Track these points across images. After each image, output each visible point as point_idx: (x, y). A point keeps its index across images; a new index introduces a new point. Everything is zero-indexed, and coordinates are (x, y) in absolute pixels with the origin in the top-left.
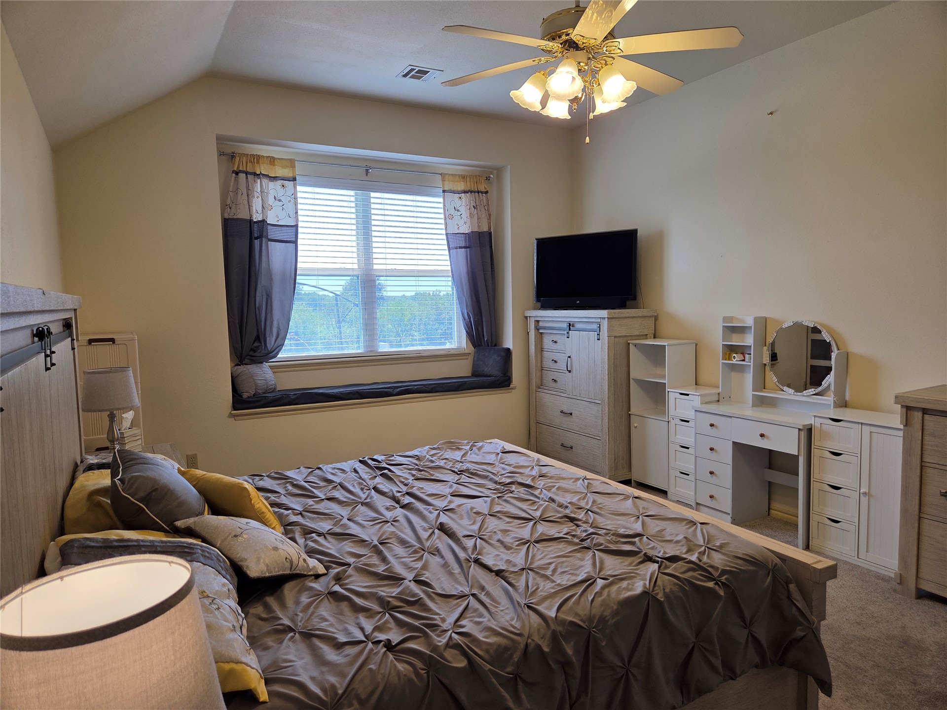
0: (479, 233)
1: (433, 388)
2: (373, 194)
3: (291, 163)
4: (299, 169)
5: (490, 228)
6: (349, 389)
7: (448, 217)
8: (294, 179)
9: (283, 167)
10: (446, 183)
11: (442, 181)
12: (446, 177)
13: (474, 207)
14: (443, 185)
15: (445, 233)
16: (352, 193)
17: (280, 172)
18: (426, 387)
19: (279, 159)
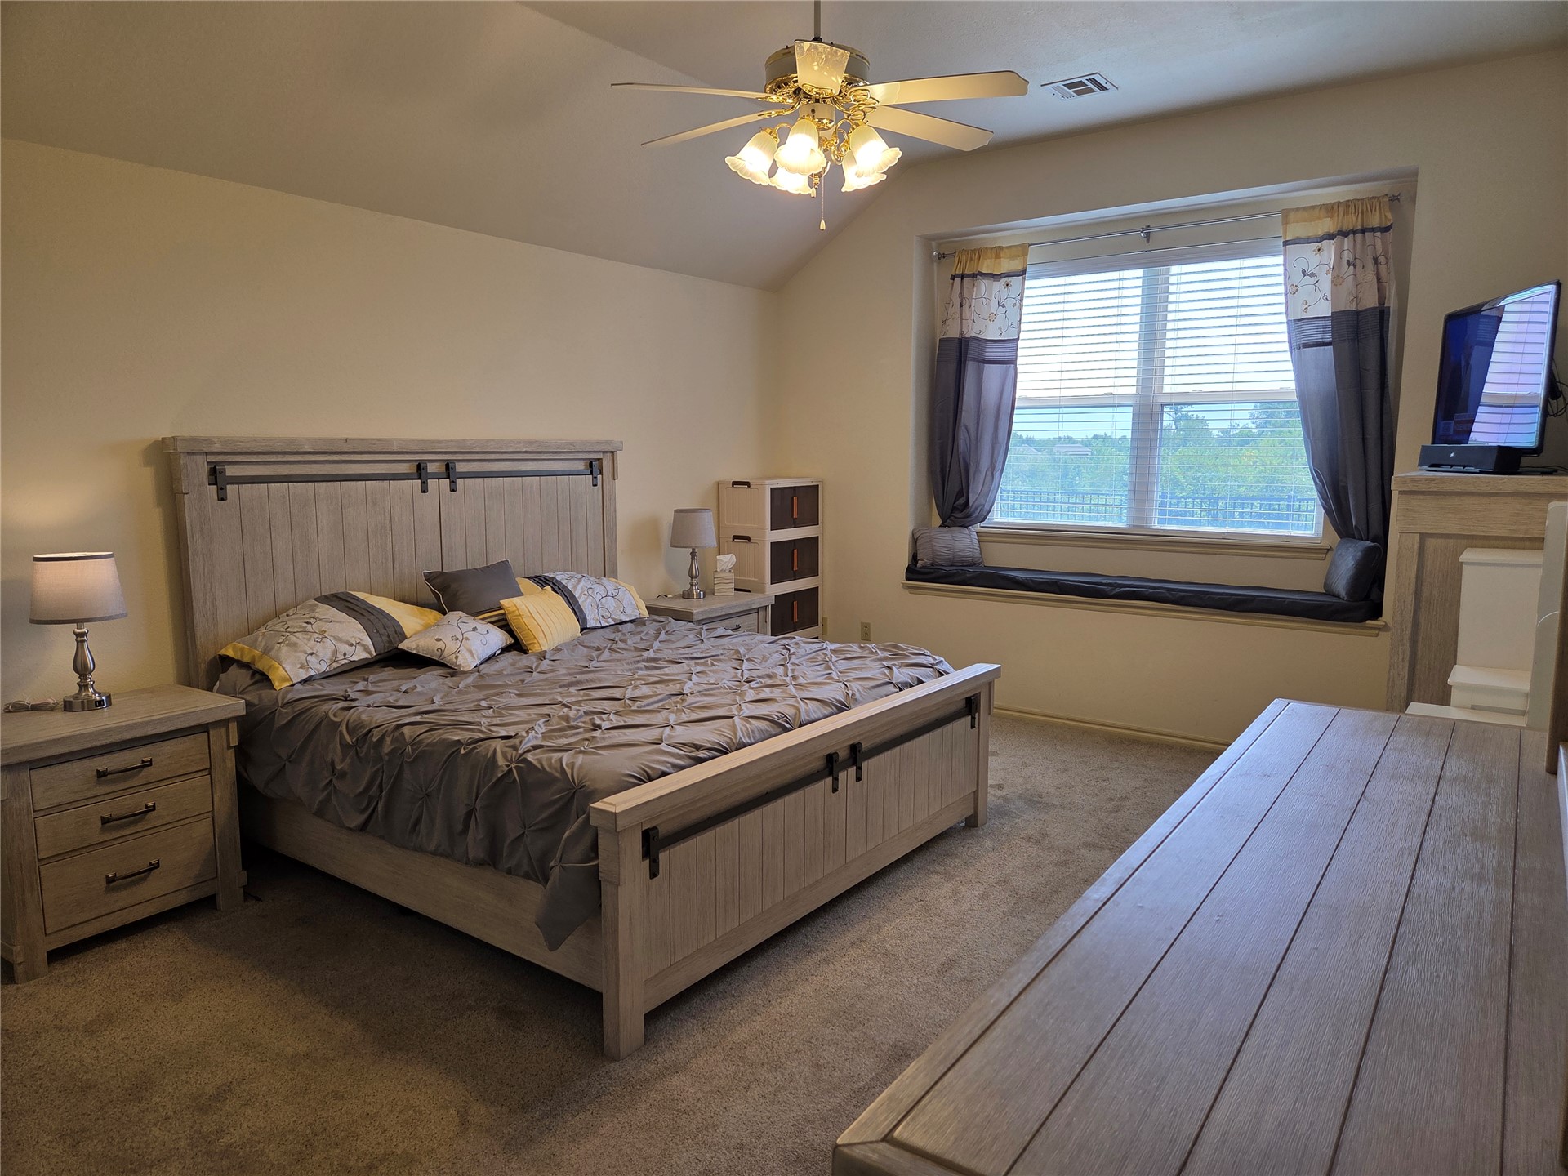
0: (1358, 313)
1: (1183, 598)
2: (1174, 269)
3: (1023, 249)
4: (1033, 255)
5: (1382, 298)
6: (1041, 577)
7: (1291, 290)
8: (1024, 272)
9: (1013, 257)
10: (1291, 227)
11: (1283, 225)
12: (1292, 216)
13: (1349, 263)
14: (1285, 232)
15: (1285, 320)
16: (1139, 273)
17: (1006, 265)
18: (1172, 594)
19: (1007, 247)
